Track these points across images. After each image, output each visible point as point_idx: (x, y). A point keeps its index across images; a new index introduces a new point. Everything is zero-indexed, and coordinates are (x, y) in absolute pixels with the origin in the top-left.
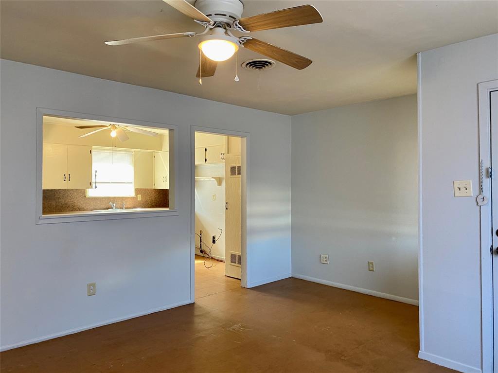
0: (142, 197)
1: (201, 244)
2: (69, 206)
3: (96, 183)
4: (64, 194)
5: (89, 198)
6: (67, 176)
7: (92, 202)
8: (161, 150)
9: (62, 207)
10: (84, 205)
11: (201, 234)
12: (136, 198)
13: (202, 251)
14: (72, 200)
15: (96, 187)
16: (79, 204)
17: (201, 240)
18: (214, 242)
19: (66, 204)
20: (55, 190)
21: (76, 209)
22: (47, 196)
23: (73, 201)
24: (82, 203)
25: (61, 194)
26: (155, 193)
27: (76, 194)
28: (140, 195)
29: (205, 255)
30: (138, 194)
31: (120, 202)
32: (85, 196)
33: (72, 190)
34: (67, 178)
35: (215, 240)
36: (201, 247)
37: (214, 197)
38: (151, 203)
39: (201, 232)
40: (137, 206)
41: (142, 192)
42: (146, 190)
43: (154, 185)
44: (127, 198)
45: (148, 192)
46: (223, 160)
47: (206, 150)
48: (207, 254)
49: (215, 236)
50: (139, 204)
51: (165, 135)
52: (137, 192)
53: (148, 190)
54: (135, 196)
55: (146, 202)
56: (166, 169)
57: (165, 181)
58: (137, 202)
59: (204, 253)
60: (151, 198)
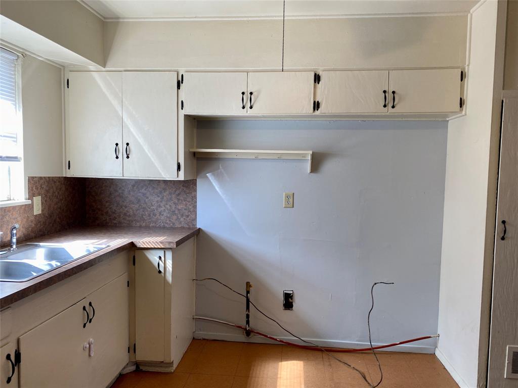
0: (42, 203)
1: (248, 316)
8: (105, 66)
11: (248, 292)
12: (29, 207)
13: (248, 333)
17: (248, 304)
18: (288, 301)
26: (67, 189)
28: (39, 198)
29: (259, 339)
30: (34, 195)
35: (292, 302)
36: (248, 322)
37: (291, 200)
38: (60, 218)
39: (248, 285)
40: (32, 231)
41: (41, 186)
42: (50, 181)
43: (66, 165)
44: (9, 211)
45: (55, 189)
46: (387, 107)
47: (317, 79)
48: (266, 336)
49: (291, 292)
50: (36, 225)
51: (126, 20)
52: (32, 190)
53: (55, 182)
54: (29, 202)
55: (51, 217)
56: (128, 121)
57: (120, 156)
58: (33, 218)
59: (252, 334)
60: (59, 204)
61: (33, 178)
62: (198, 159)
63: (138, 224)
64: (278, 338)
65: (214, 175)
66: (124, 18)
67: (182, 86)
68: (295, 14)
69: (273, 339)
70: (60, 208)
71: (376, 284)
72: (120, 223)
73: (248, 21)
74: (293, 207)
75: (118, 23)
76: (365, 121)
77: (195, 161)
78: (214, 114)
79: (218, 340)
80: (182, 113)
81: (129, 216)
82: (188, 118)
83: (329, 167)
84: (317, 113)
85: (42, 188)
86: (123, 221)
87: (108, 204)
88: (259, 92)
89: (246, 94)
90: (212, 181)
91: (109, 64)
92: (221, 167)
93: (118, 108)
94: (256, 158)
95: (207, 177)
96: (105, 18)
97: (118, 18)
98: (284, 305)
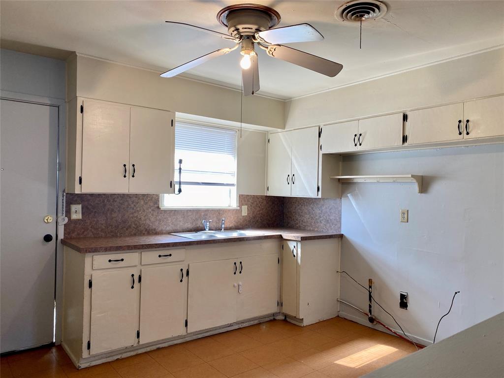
0: (248, 210)
1: (370, 306)
2: (130, 227)
3: (180, 183)
4: (121, 204)
5: (165, 211)
6: (129, 168)
7: (170, 219)
8: (284, 128)
9: (117, 227)
10: (157, 223)
11: (370, 287)
12: (240, 211)
13: (372, 320)
14: (136, 215)
15: (180, 191)
16: (148, 222)
17: (370, 297)
18: (404, 304)
19: (124, 222)
20: (104, 194)
21: (141, 231)
22: (90, 207)
23: (137, 217)
24: (152, 219)
25: (115, 204)
26: (267, 203)
27: (142, 202)
28: (246, 207)
29: (380, 328)
30: (243, 205)
31: (215, 219)
32: (158, 207)
33: (136, 195)
34: (130, 171)
35: (407, 303)
36: (370, 311)
37: (406, 216)
38: (261, 220)
39: (370, 281)
40: (240, 225)
41: (248, 200)
42: (254, 197)
43: (266, 189)
44: (226, 212)
45: (258, 202)
46: (462, 135)
47: (405, 118)
48: (384, 326)
49: (406, 294)
50: (243, 221)
51: (295, 99)
52: (242, 202)
53: (258, 198)
54: (239, 208)
55: (255, 218)
56: (294, 161)
57: (290, 183)
58: (241, 218)
59: (375, 323)
60: (261, 212)
61: (242, 195)
62: (343, 183)
63: (309, 228)
64: (393, 330)
65: (352, 195)
66: (294, 98)
67: (322, 135)
68: (391, 72)
69: (389, 329)
70: (262, 214)
71: (456, 293)
72: (300, 227)
73: (360, 84)
74: (408, 222)
75: (291, 101)
76: (468, 147)
77: (340, 185)
78: (342, 151)
79: (353, 321)
80: (321, 153)
81: (305, 222)
82: (326, 156)
83: (437, 188)
84: (406, 144)
85: (248, 201)
86: (301, 225)
87: (294, 214)
88: (365, 133)
89: (357, 136)
90: (351, 199)
91: (286, 127)
92: (357, 189)
93: (290, 154)
94: (378, 182)
95: (347, 196)
96: (285, 100)
97: (291, 98)
98: (400, 303)
